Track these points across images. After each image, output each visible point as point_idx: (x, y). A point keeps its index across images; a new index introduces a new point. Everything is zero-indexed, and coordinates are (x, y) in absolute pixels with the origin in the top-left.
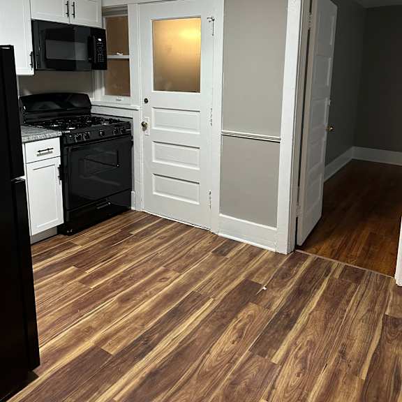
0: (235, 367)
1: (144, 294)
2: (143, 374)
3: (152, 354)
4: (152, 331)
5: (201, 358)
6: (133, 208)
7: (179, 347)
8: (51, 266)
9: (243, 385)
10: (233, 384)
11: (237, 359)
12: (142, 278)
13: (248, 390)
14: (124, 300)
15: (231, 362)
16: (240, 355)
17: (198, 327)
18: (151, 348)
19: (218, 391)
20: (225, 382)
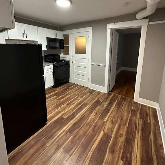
0: (95, 122)
1: (73, 103)
2: (72, 124)
3: (75, 119)
4: (75, 112)
5: (87, 120)
6: (70, 82)
7: (81, 117)
8: (51, 96)
9: (97, 127)
10: (95, 127)
11: (96, 120)
12: (72, 99)
13: (98, 128)
14: (68, 104)
15: (94, 121)
16: (96, 119)
17: (86, 112)
18: (74, 117)
19: (91, 128)
20: (92, 126)
